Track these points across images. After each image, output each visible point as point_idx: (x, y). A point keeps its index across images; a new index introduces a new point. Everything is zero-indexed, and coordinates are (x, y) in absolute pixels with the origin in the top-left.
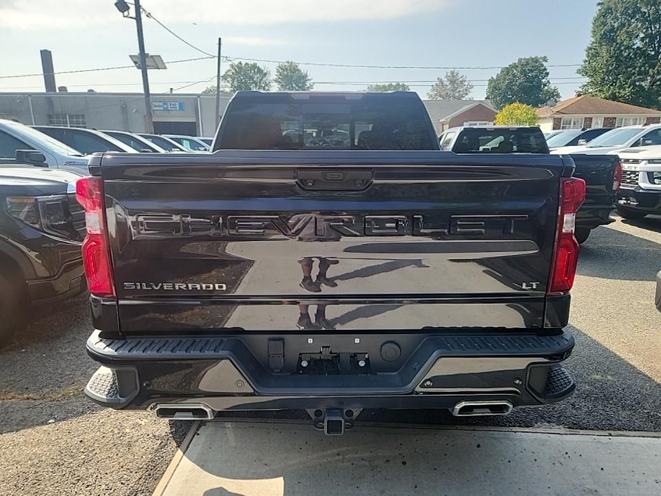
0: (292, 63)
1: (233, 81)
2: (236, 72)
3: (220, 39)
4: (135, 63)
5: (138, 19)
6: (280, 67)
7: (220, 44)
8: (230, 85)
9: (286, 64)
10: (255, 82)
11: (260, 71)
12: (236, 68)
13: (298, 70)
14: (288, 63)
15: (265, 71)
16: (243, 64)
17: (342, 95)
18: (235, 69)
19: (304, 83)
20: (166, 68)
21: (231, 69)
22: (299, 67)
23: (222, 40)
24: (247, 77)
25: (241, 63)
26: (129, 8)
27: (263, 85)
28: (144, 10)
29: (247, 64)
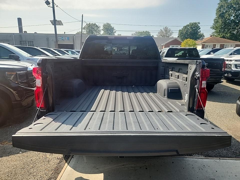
1: (87, 30)
3: (83, 15)
4: (52, 23)
5: (53, 7)
6: (104, 25)
7: (82, 17)
10: (95, 30)
11: (97, 26)
12: (88, 25)
14: (107, 23)
16: (91, 24)
17: (126, 37)
19: (113, 31)
20: (63, 25)
21: (86, 25)
22: (111, 25)
24: (92, 28)
25: (90, 23)
26: (50, 4)
27: (98, 31)
28: (55, 4)
29: (92, 23)
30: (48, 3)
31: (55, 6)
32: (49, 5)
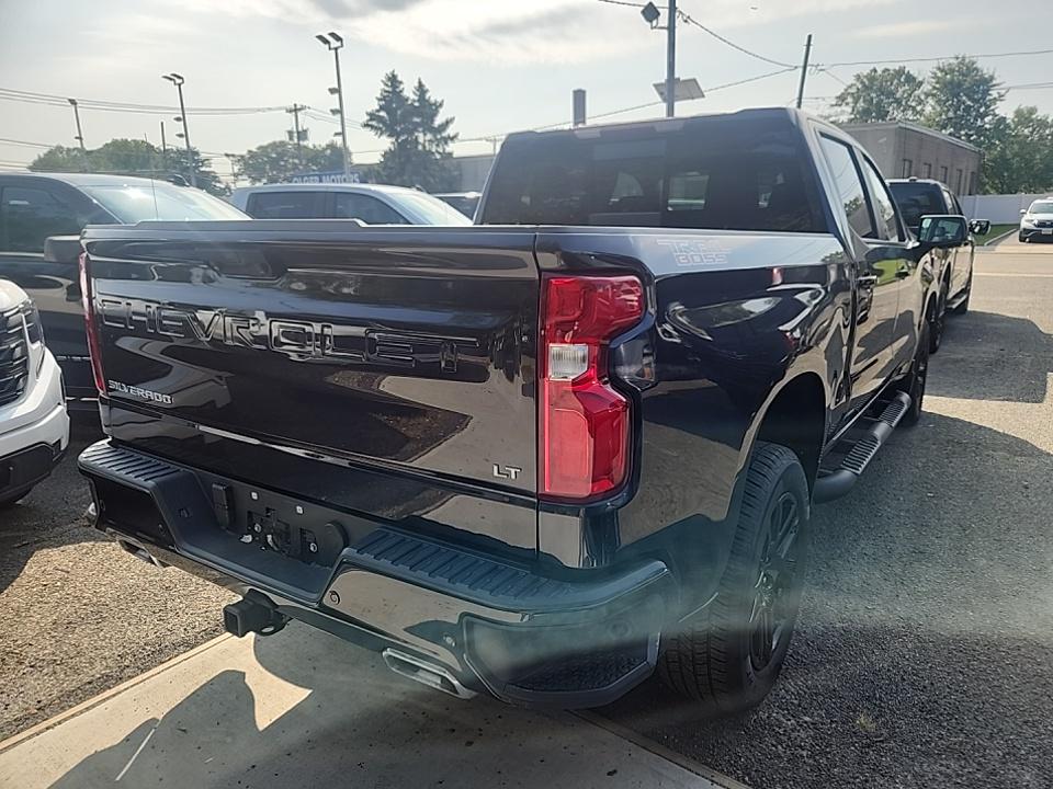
0: (964, 59)
1: (856, 102)
2: (864, 85)
3: (810, 37)
4: (661, 94)
5: (671, 29)
6: (939, 69)
7: (809, 45)
8: (850, 110)
9: (951, 61)
10: (898, 102)
11: (910, 79)
12: (865, 80)
13: (976, 69)
14: (957, 58)
15: (920, 79)
16: (879, 72)
18: (862, 82)
19: (986, 92)
20: (703, 96)
21: (854, 82)
22: (978, 65)
23: (813, 38)
24: (883, 94)
25: (875, 71)
26: (659, 14)
27: (913, 104)
28: (680, 12)
29: (887, 70)
30: (650, 13)
31: (679, 21)
32: (654, 23)
